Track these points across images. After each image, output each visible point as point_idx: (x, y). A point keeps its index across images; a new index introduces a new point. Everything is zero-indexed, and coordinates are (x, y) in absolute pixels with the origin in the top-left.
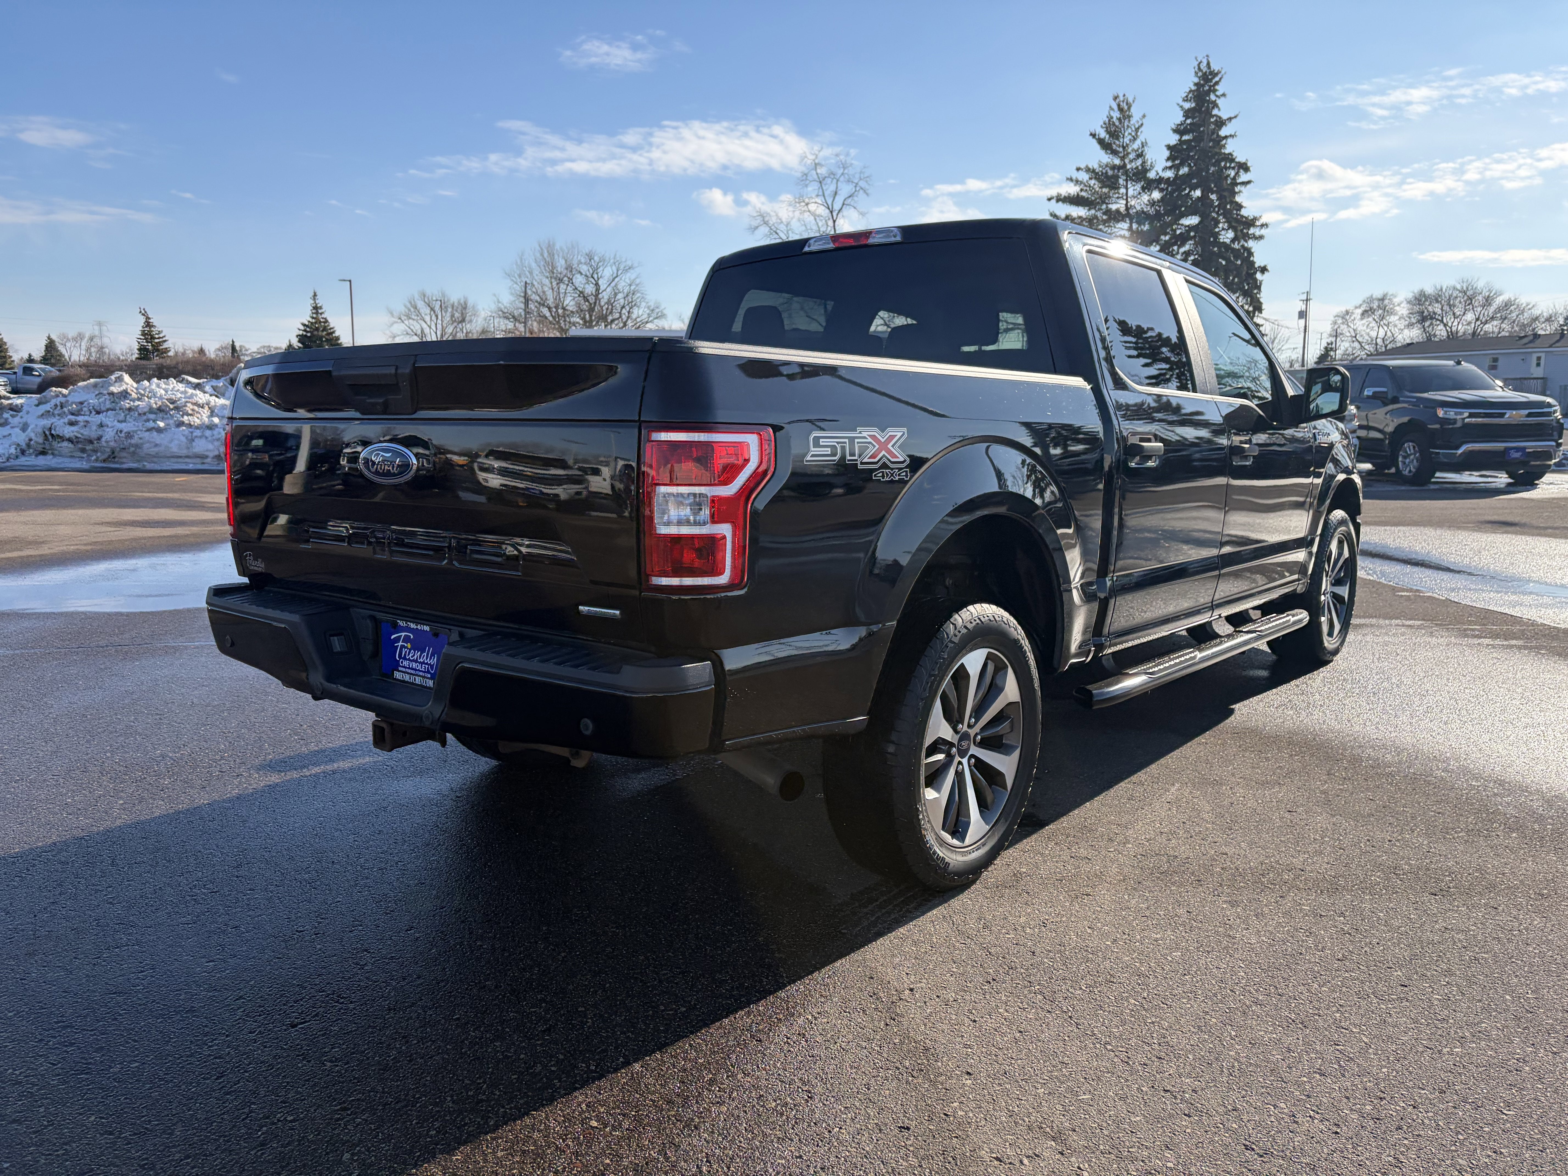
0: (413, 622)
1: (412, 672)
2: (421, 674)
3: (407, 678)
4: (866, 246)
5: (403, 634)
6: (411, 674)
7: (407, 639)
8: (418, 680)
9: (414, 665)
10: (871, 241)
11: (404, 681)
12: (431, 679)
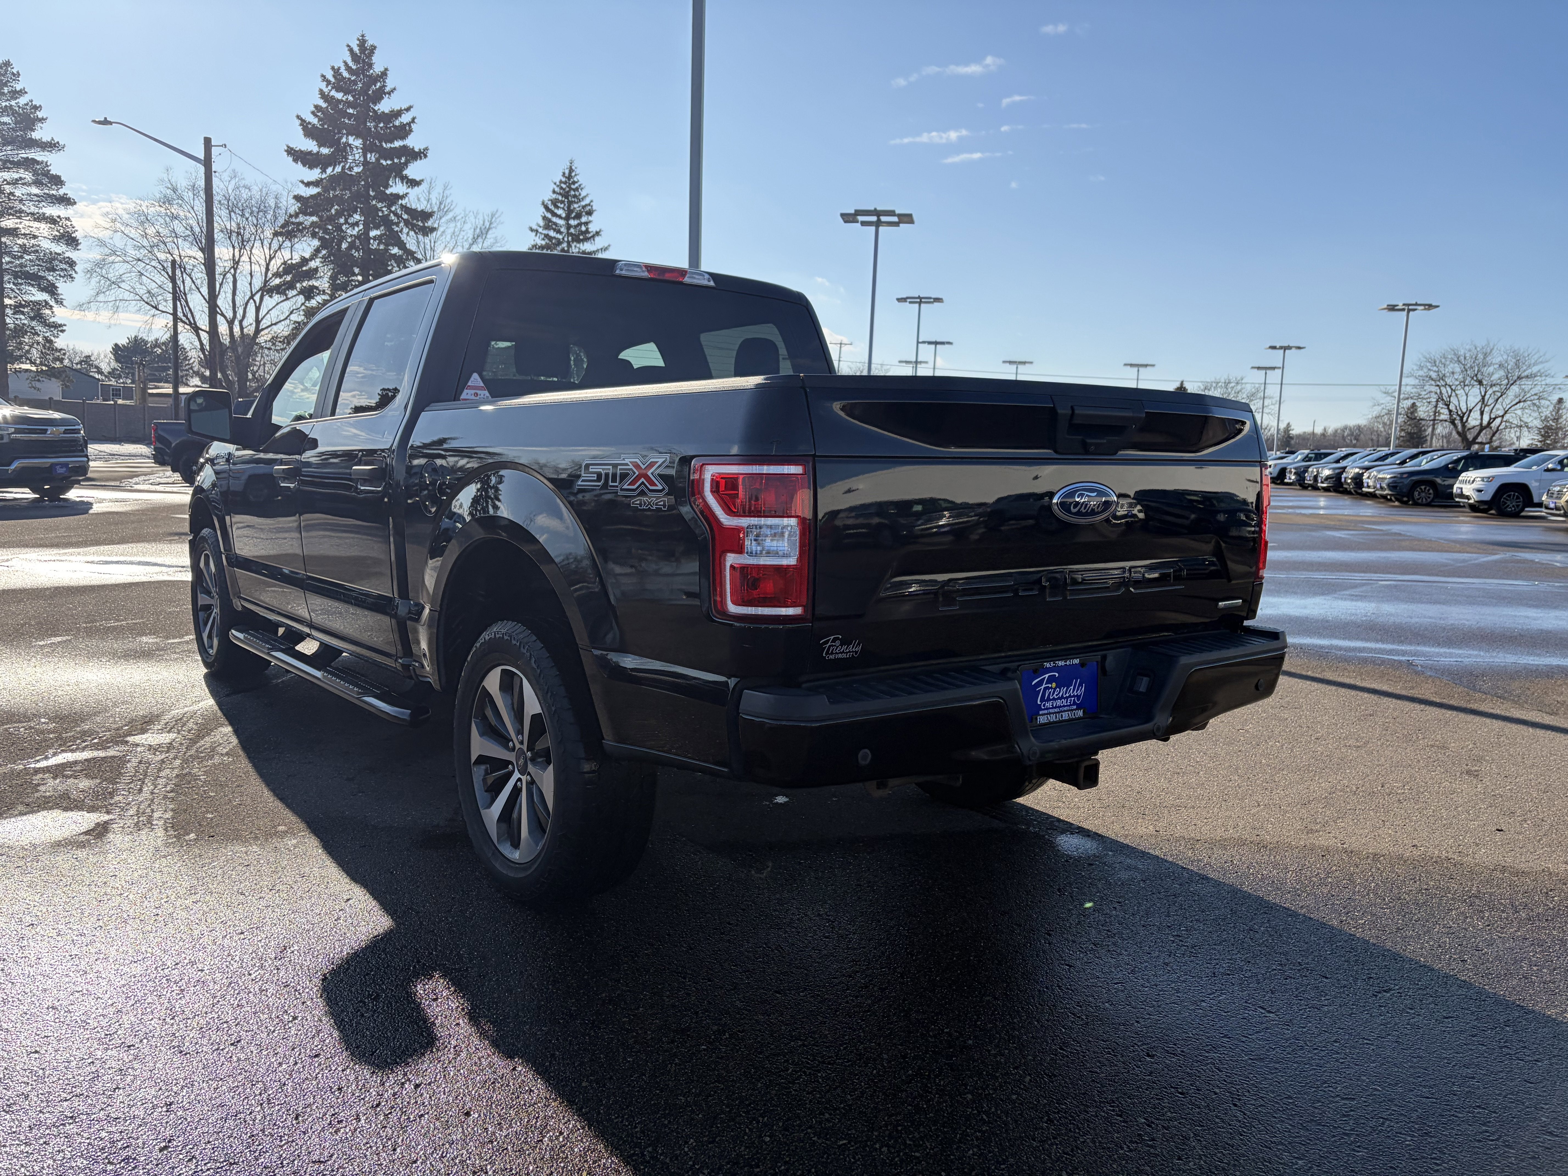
0: (1061, 660)
1: (1056, 710)
2: (1065, 708)
3: (1053, 718)
4: (682, 283)
5: (1047, 676)
6: (1056, 713)
7: (1051, 680)
8: (1065, 716)
9: (1059, 703)
10: (687, 280)
11: (1050, 723)
12: (1077, 709)
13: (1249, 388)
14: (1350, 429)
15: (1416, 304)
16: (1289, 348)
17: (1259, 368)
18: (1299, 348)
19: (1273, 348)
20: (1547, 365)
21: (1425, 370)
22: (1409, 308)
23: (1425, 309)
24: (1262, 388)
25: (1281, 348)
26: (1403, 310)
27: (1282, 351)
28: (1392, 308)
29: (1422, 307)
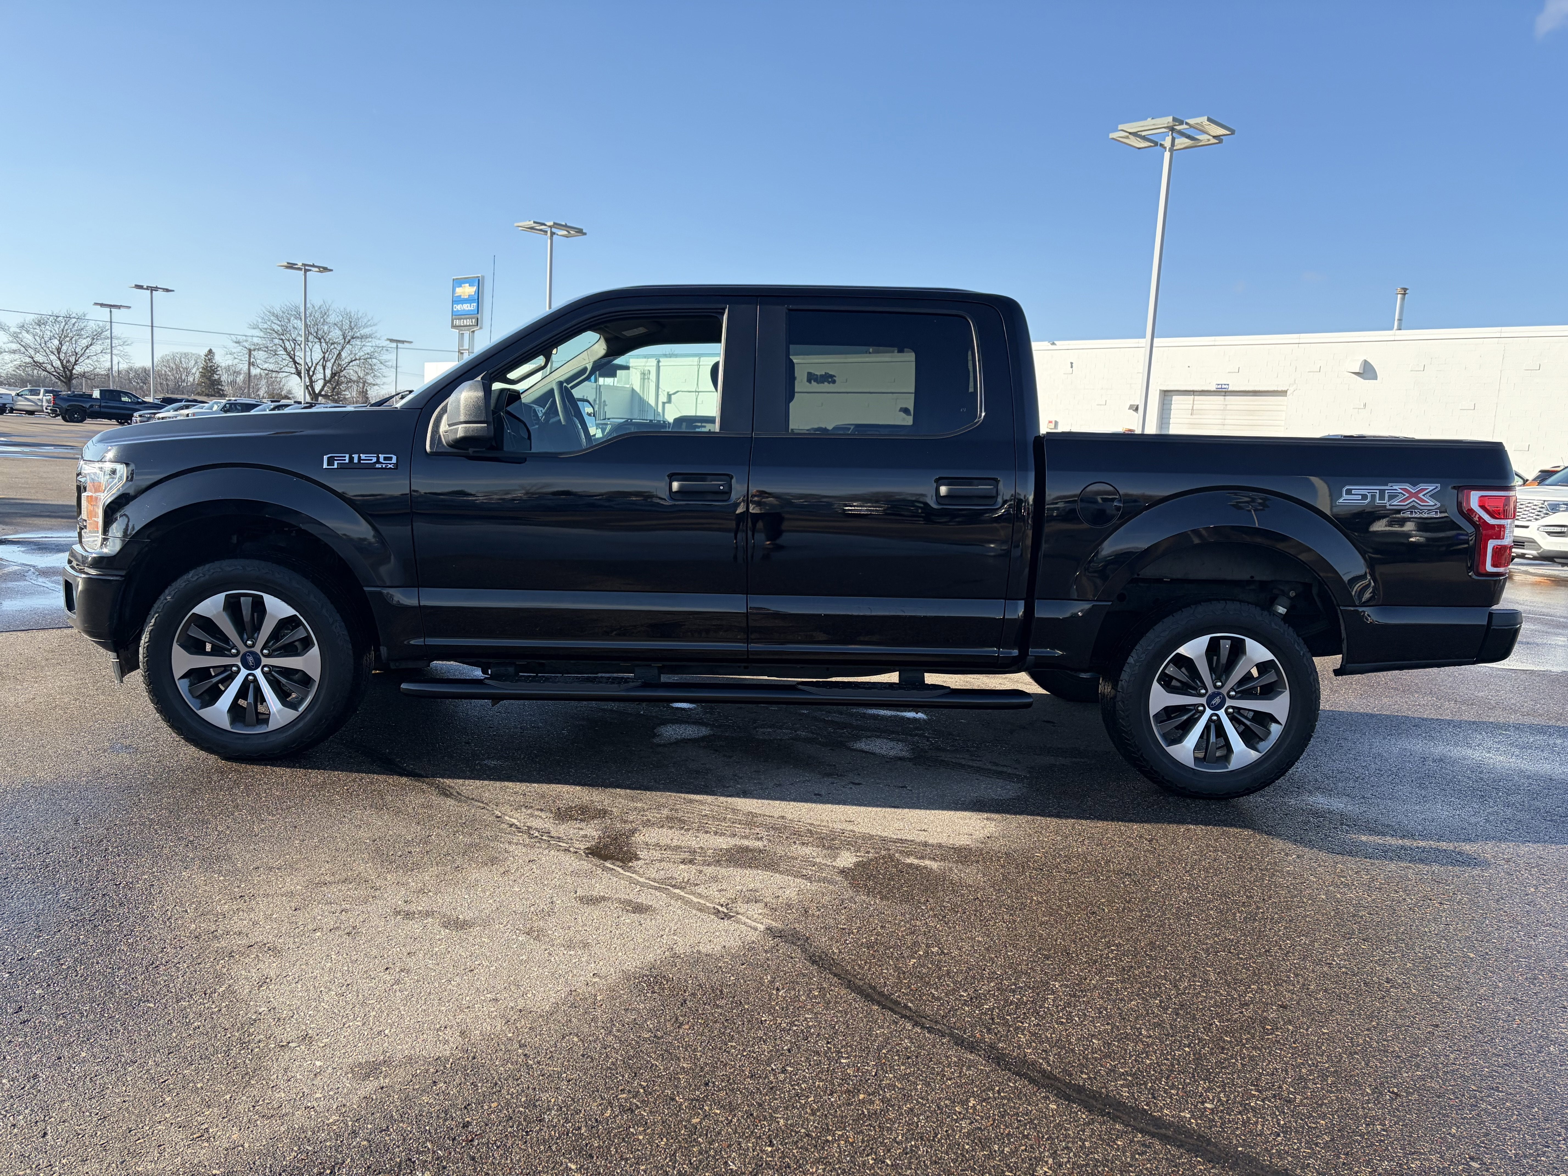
13: (92, 325)
14: (136, 371)
15: (313, 266)
16: (156, 289)
17: (102, 305)
18: (167, 290)
19: (140, 287)
20: (374, 328)
21: (269, 323)
22: (306, 268)
23: (320, 271)
24: (108, 327)
25: (147, 288)
26: (299, 269)
27: (149, 292)
28: (291, 266)
29: (317, 269)
